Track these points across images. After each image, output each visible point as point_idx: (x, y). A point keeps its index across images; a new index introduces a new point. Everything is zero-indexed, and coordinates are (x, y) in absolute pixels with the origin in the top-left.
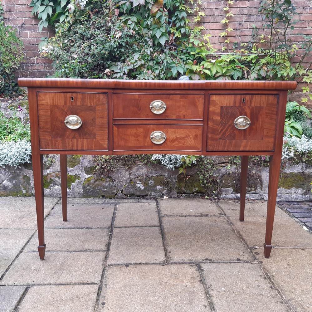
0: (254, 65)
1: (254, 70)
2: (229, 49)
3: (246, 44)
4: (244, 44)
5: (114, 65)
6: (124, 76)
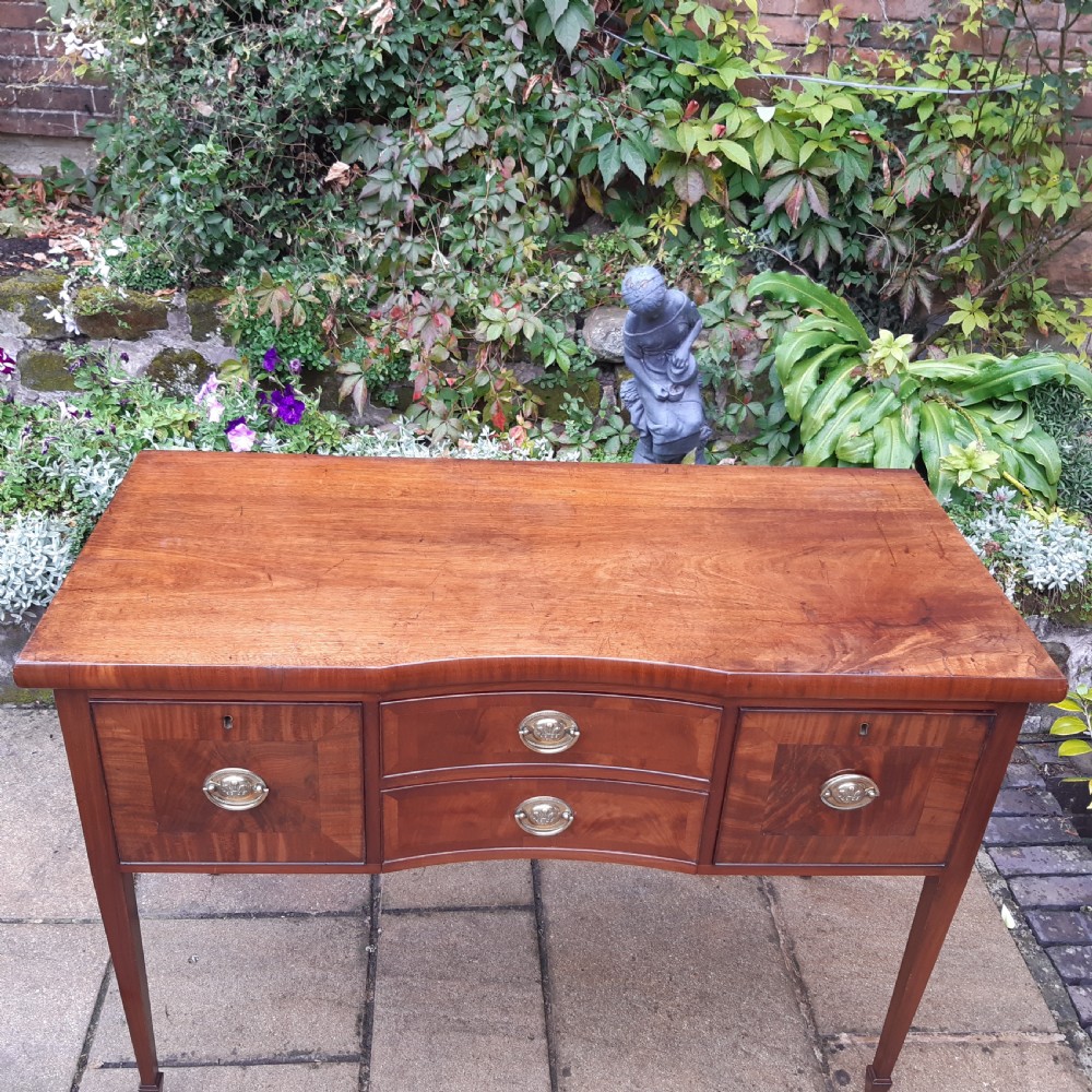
0: (925, 128)
1: (921, 159)
2: (834, 42)
3: (905, 31)
4: (896, 30)
5: (367, 135)
6: (406, 197)
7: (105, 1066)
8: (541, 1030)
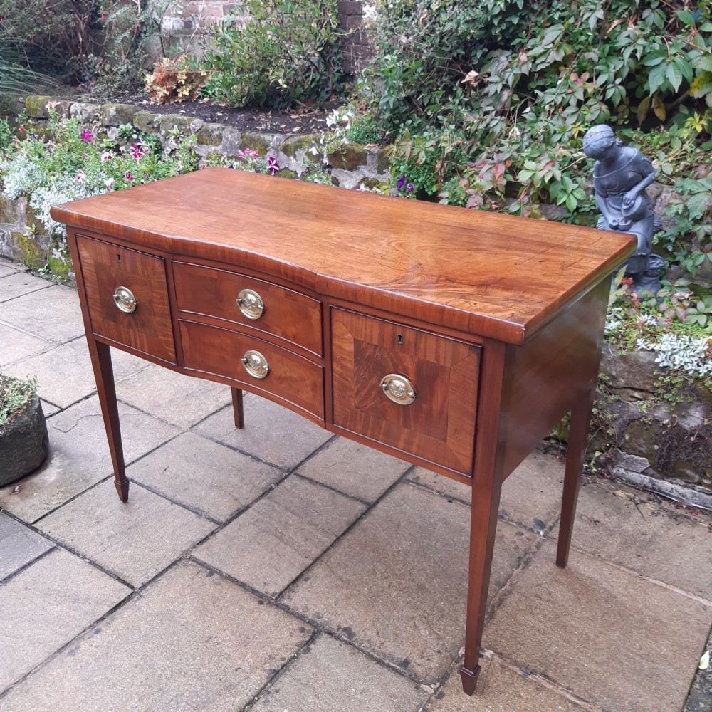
5: (497, 57)
6: (504, 93)
8: (314, 557)
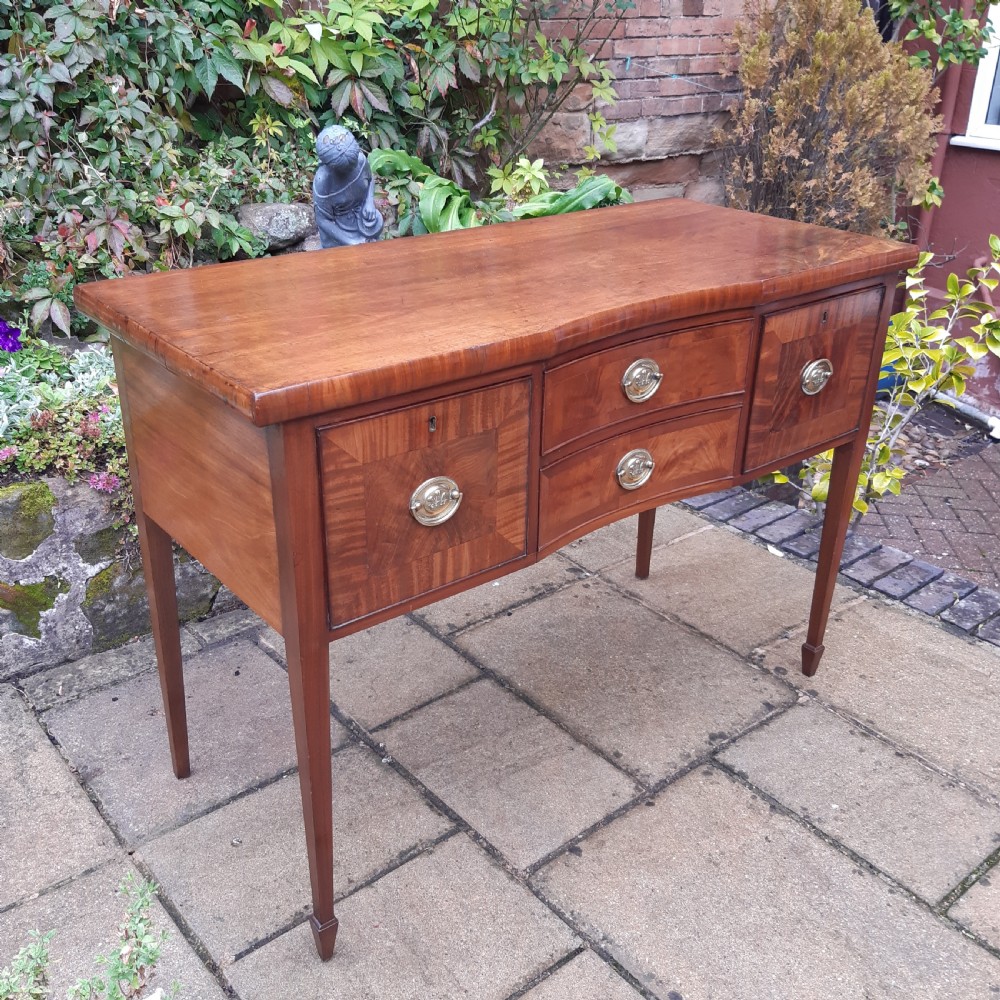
0: (428, 36)
1: (439, 58)
6: (40, 115)
7: (239, 957)
8: (572, 741)
